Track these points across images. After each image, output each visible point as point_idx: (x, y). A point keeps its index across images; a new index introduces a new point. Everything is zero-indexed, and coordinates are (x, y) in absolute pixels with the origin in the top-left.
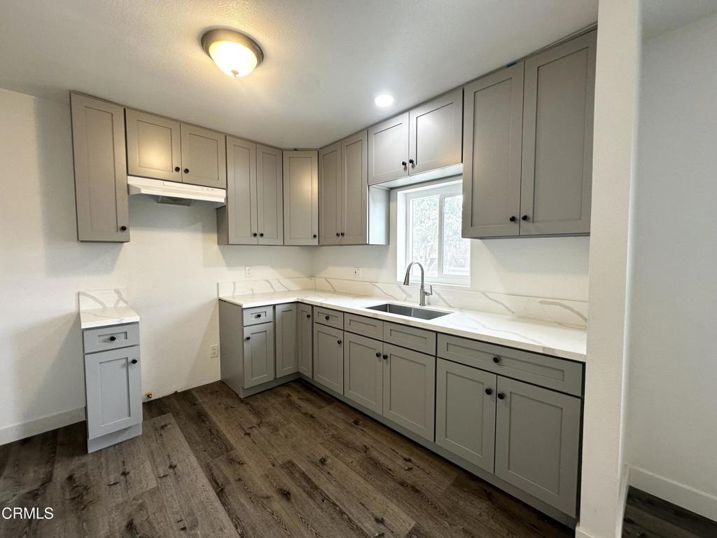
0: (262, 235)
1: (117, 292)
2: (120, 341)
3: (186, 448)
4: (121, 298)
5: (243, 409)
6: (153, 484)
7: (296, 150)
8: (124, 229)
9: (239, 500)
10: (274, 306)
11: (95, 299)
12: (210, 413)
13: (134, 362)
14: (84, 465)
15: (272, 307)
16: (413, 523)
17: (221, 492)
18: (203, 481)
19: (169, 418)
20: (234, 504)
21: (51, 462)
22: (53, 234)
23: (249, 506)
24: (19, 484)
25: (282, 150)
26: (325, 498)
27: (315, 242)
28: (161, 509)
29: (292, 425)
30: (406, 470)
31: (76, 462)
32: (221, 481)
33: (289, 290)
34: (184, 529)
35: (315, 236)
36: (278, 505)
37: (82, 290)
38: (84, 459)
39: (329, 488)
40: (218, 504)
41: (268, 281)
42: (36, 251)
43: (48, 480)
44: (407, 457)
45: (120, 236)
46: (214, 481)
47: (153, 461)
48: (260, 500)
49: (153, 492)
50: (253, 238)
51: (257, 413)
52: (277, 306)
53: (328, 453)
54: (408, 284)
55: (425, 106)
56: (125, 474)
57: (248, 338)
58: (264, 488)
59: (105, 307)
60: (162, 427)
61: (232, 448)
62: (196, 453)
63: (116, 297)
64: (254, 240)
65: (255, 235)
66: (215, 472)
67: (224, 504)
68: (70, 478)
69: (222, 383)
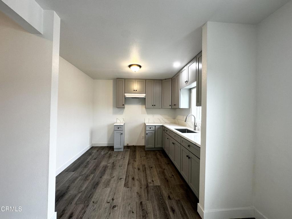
0: (155, 105)
1: (123, 119)
2: (120, 129)
3: (128, 156)
4: (124, 120)
5: (144, 153)
6: (120, 159)
7: (166, 79)
8: (123, 105)
9: (131, 166)
10: (155, 126)
11: (119, 120)
12: (137, 151)
13: (122, 134)
14: (113, 153)
15: (154, 126)
16: (160, 185)
17: (128, 164)
18: (127, 161)
19: (129, 150)
20: (129, 166)
21: (109, 151)
22: (114, 106)
23: (131, 168)
24: (104, 152)
25: (162, 80)
26: (146, 173)
27: (170, 107)
28: (118, 162)
29: (152, 159)
30: (170, 177)
31: (112, 152)
32: (130, 162)
33: (166, 123)
34: (120, 166)
35: (170, 105)
36: (136, 170)
37: (117, 118)
38: (114, 152)
39: (148, 172)
40: (127, 166)
41: (159, 119)
42: (111, 109)
43: (107, 153)
44: (173, 175)
45: (123, 107)
46: (129, 162)
47: (122, 156)
48: (134, 168)
49: (119, 160)
50: (152, 106)
51: (146, 154)
52: (156, 126)
53: (154, 166)
54: (186, 122)
55: (191, 62)
56: (117, 156)
57: (147, 134)
58: (136, 166)
59: (121, 122)
60: (127, 151)
61: (136, 159)
62: (129, 157)
63: (123, 120)
64: (153, 107)
65: (153, 105)
66: (130, 161)
67: (128, 166)
68: (110, 154)
69: (144, 146)
